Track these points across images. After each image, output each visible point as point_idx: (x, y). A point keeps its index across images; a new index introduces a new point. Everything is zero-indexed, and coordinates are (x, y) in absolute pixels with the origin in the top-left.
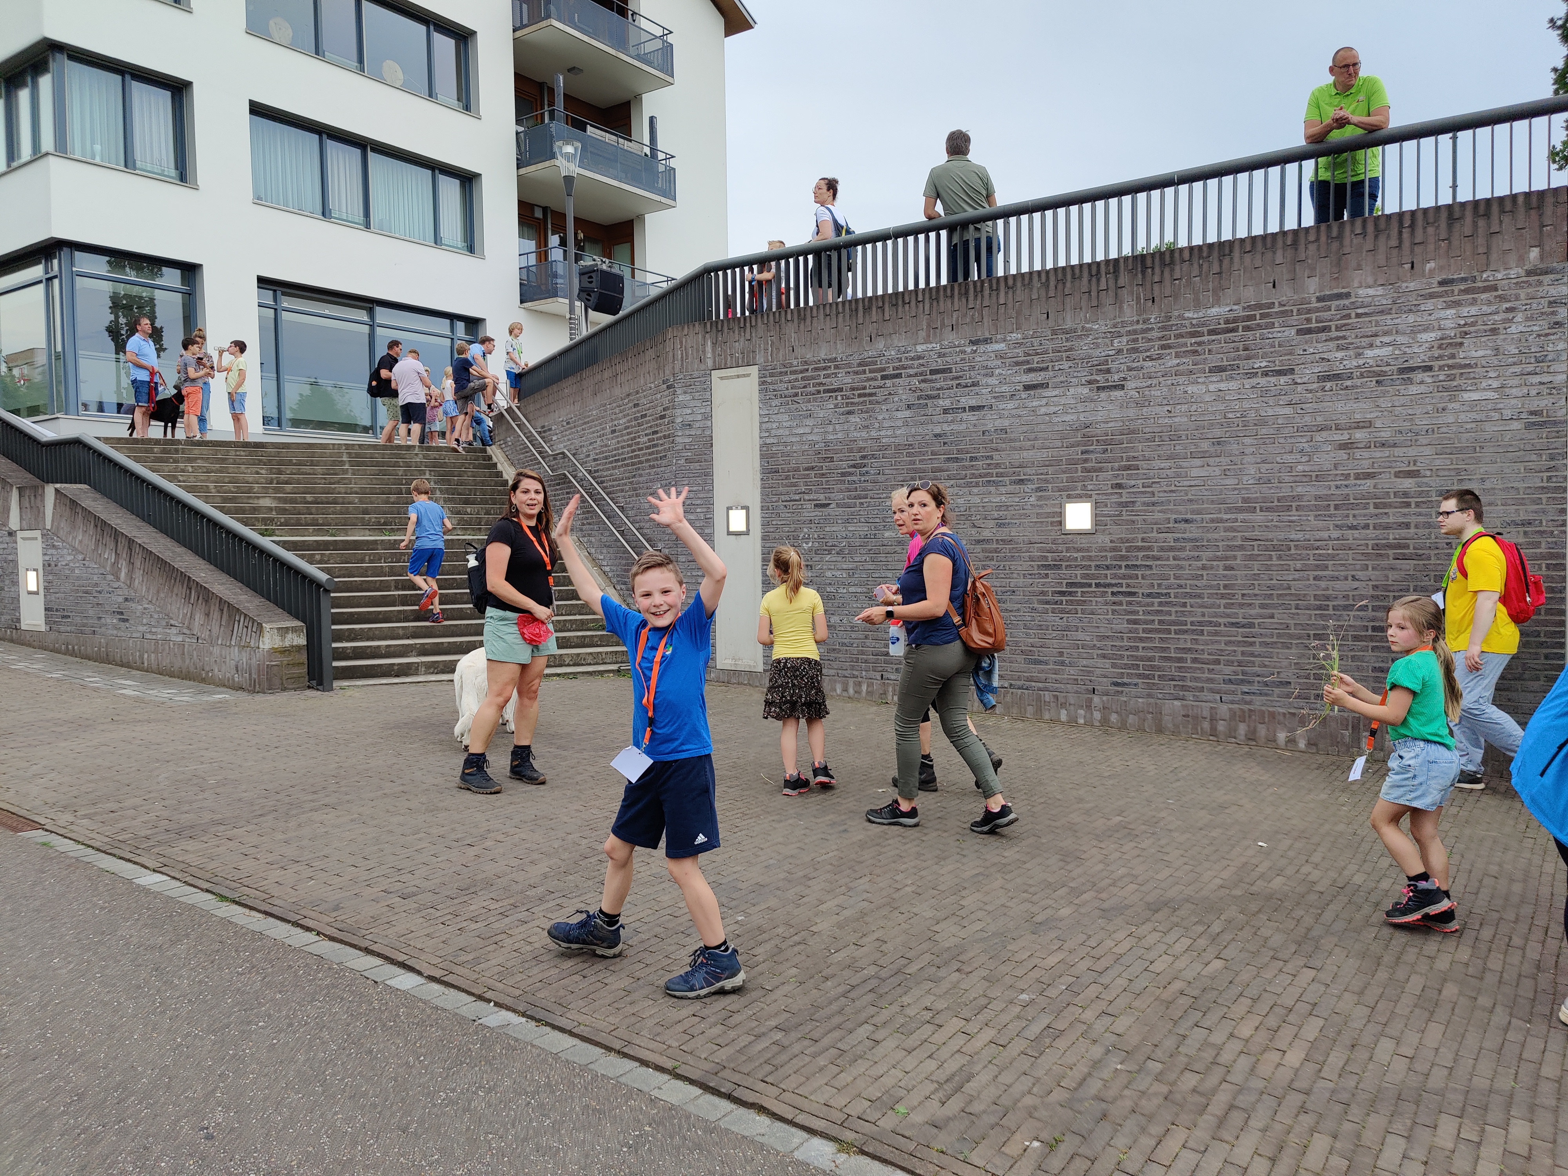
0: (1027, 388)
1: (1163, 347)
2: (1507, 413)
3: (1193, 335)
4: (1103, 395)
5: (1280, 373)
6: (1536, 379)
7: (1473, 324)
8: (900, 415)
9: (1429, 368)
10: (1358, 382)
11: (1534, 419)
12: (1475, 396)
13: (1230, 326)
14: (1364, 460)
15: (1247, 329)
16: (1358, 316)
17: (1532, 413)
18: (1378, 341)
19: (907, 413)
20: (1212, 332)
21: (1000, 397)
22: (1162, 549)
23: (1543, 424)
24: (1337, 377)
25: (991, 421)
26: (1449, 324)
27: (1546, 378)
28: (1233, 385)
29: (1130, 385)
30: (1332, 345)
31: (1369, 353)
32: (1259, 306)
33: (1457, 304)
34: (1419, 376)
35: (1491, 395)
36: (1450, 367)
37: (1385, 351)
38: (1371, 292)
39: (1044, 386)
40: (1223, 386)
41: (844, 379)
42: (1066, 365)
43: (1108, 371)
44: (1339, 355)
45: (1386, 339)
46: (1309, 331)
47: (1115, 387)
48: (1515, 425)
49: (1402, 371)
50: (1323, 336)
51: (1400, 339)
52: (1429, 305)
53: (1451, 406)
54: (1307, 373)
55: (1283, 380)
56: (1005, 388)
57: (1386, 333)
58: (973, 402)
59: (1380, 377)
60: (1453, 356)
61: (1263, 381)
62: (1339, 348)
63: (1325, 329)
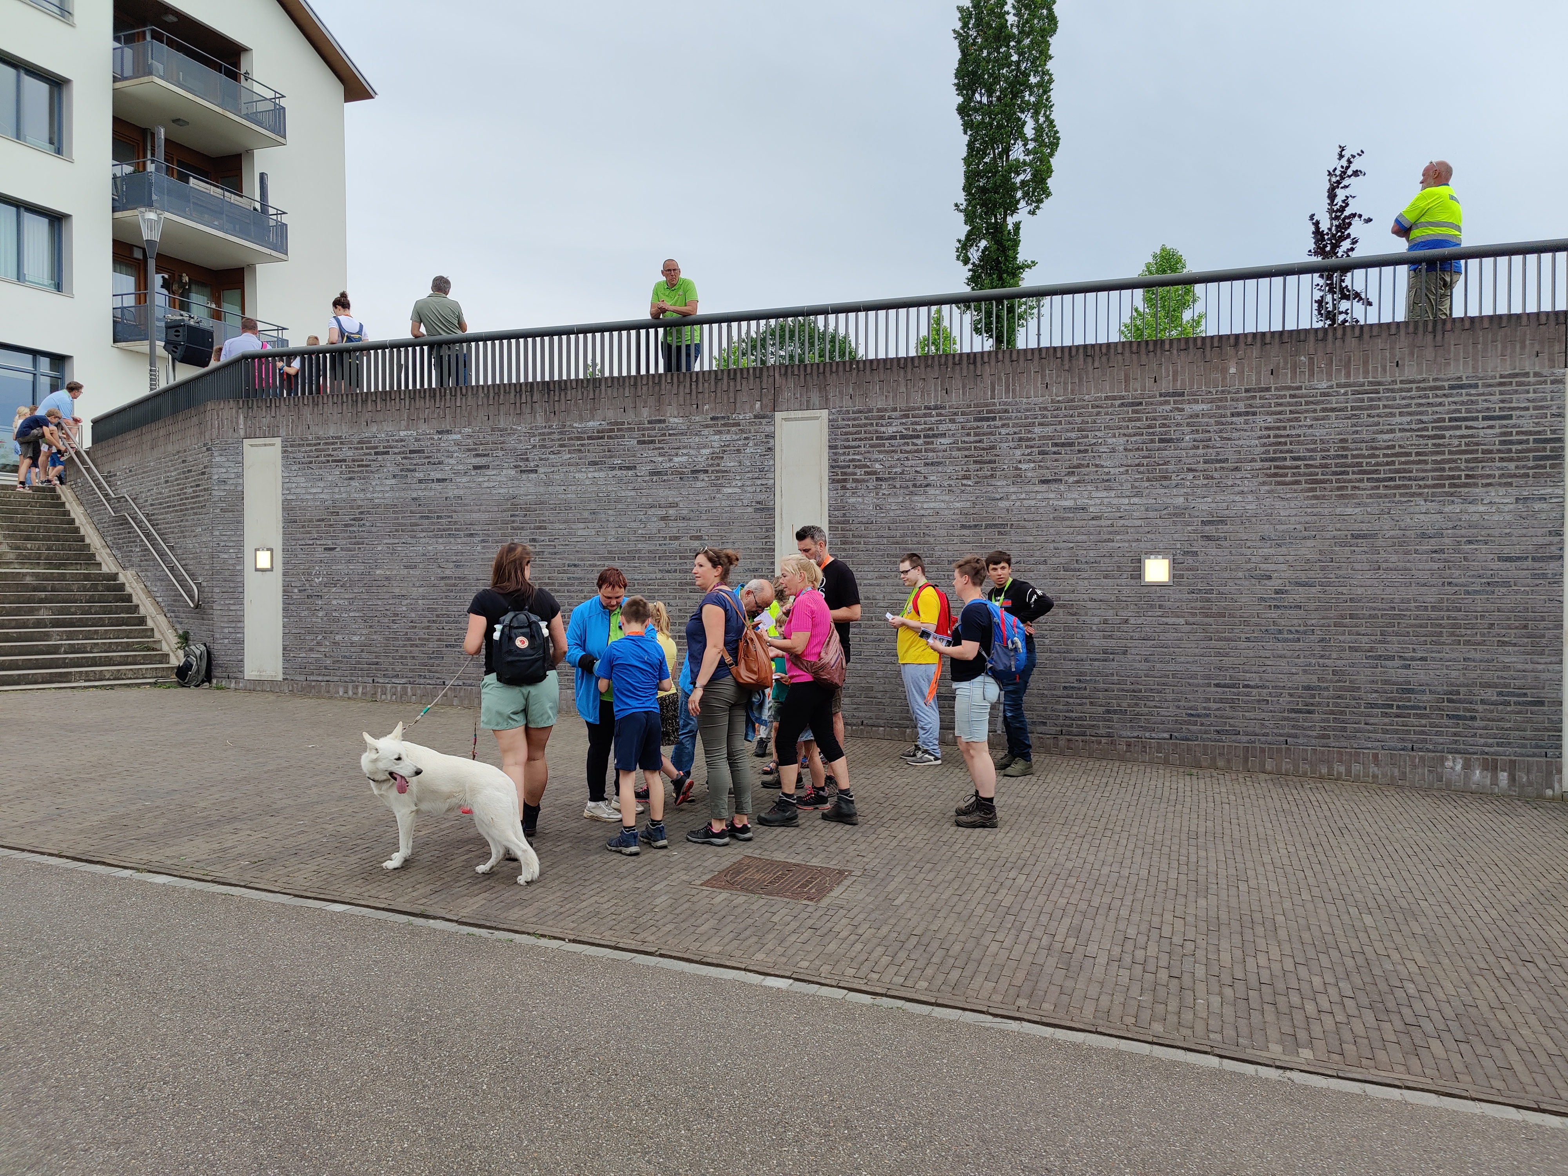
0: (476, 468)
1: (561, 446)
2: (746, 502)
3: (579, 439)
4: (524, 476)
5: (629, 468)
6: (759, 482)
7: (728, 446)
8: (388, 482)
9: (706, 472)
10: (670, 477)
11: (759, 506)
12: (730, 490)
13: (600, 435)
14: (674, 527)
15: (610, 437)
16: (670, 435)
17: (758, 503)
18: (680, 452)
19: (393, 481)
20: (589, 438)
21: (457, 473)
22: (560, 585)
23: (762, 510)
24: (659, 473)
25: (451, 491)
26: (716, 444)
27: (764, 482)
28: (602, 474)
29: (541, 470)
30: (656, 452)
31: (676, 459)
32: (616, 423)
33: (720, 432)
34: (702, 476)
35: (738, 490)
36: (717, 472)
37: (684, 459)
38: (676, 420)
39: (486, 467)
40: (596, 475)
41: (347, 453)
42: (501, 453)
43: (527, 460)
44: (660, 459)
45: (685, 451)
46: (644, 442)
47: (532, 471)
48: (750, 510)
49: (693, 472)
50: (651, 446)
51: (692, 452)
52: (706, 432)
53: (718, 496)
54: (644, 470)
55: (630, 473)
56: (460, 467)
57: (684, 447)
58: (439, 476)
59: (681, 476)
60: (718, 465)
61: (619, 473)
62: (660, 455)
63: (652, 442)
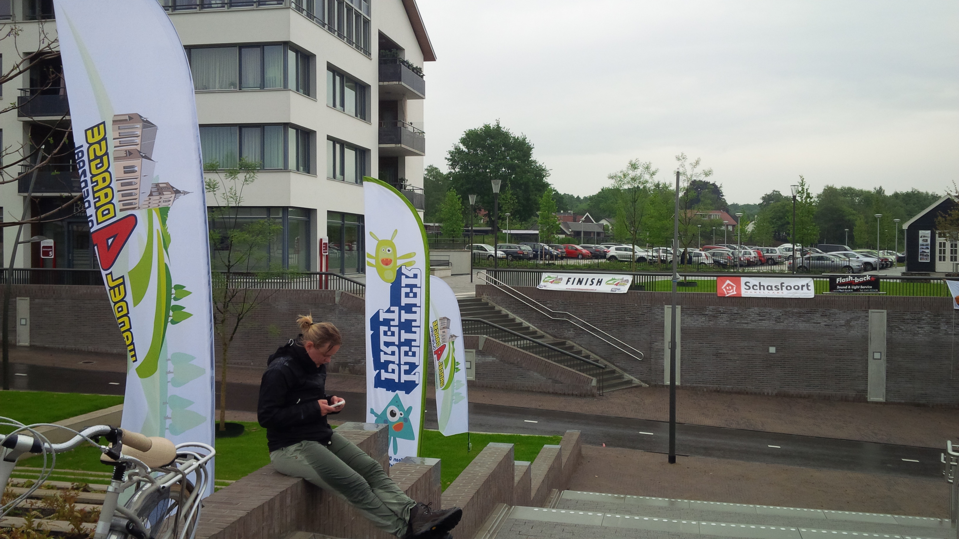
0: (760, 320)
1: (792, 315)
2: (858, 336)
3: (799, 313)
4: (779, 324)
7: (853, 318)
8: (725, 323)
10: (832, 327)
12: (853, 332)
13: (807, 313)
14: (834, 342)
15: (810, 313)
18: (836, 319)
19: (727, 323)
20: (803, 313)
21: (753, 321)
22: (792, 358)
23: (864, 338)
24: (829, 325)
25: (750, 327)
27: (865, 330)
29: (785, 322)
31: (834, 322)
33: (850, 314)
35: (856, 332)
36: (849, 326)
37: (837, 322)
39: (764, 320)
40: (806, 325)
43: (780, 319)
46: (823, 316)
47: (781, 322)
48: (860, 338)
49: (840, 326)
50: (826, 317)
53: (849, 333)
54: (823, 324)
55: (819, 325)
56: (754, 319)
58: (745, 322)
60: (849, 324)
62: (829, 320)
63: (827, 316)
